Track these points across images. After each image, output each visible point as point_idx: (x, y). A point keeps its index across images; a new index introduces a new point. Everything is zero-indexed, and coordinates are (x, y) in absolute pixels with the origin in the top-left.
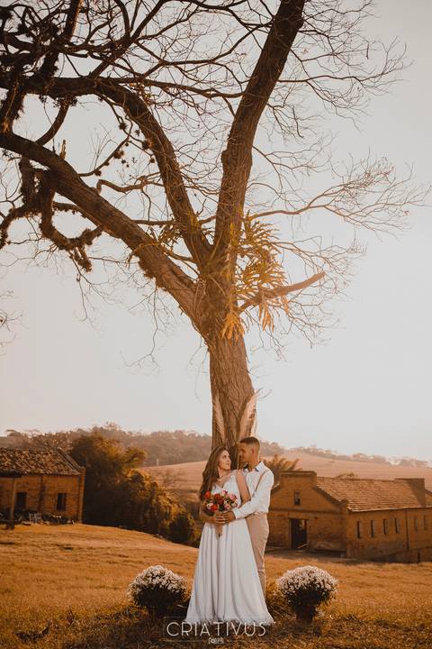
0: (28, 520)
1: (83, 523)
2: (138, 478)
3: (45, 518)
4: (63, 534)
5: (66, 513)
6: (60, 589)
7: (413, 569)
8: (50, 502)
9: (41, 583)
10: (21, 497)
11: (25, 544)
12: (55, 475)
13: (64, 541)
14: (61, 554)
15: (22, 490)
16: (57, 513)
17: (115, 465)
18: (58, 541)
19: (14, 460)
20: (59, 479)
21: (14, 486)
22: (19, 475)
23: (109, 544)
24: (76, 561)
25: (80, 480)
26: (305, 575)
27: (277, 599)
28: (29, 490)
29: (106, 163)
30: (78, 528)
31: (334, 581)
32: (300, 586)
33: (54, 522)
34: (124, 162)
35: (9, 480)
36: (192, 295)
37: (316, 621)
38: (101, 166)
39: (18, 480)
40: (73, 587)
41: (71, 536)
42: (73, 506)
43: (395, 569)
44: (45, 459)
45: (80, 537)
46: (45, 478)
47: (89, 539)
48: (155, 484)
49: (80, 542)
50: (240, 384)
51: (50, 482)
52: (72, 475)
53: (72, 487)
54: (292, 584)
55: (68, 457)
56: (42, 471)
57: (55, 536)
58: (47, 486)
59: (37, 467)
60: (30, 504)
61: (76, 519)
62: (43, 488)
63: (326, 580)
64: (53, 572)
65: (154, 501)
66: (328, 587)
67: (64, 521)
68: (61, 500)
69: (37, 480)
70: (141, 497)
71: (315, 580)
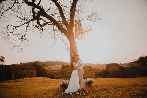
0: (26, 77)
2: (45, 69)
3: (29, 77)
8: (30, 74)
10: (25, 73)
11: (27, 81)
13: (34, 80)
14: (34, 82)
16: (31, 76)
17: (41, 67)
20: (31, 70)
23: (42, 80)
29: (47, 11)
34: (50, 11)
35: (23, 71)
39: (24, 71)
42: (34, 74)
46: (29, 70)
48: (48, 70)
52: (34, 69)
53: (34, 71)
55: (32, 66)
60: (27, 74)
61: (35, 76)
62: (29, 72)
67: (33, 77)
68: (32, 73)
69: (27, 70)
70: (45, 72)
71: (91, 80)
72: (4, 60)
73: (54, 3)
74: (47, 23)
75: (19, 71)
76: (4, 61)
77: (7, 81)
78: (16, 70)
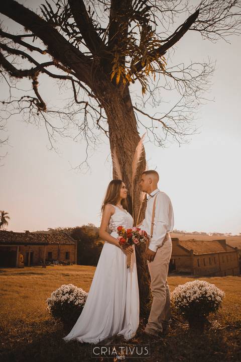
0: (53, 264)
1: (78, 264)
3: (61, 263)
4: (66, 269)
5: (70, 260)
7: (224, 279)
8: (63, 256)
9: (47, 292)
10: (50, 254)
11: (48, 274)
12: (64, 244)
13: (66, 272)
14: (63, 278)
15: (50, 251)
16: (66, 261)
17: (91, 239)
18: (63, 272)
19: (46, 238)
20: (66, 246)
21: (46, 250)
22: (47, 244)
23: (87, 273)
25: (75, 246)
28: (54, 251)
30: (75, 266)
33: (64, 264)
35: (43, 246)
39: (46, 247)
41: (70, 270)
42: (73, 257)
43: (216, 279)
44: (60, 237)
45: (74, 270)
46: (60, 246)
47: (78, 271)
49: (73, 273)
51: (62, 247)
52: (72, 244)
53: (72, 250)
54: (184, 297)
55: (70, 236)
56: (58, 243)
57: (62, 270)
58: (61, 249)
59: (56, 241)
60: (54, 257)
61: (74, 263)
62: (59, 250)
63: (215, 293)
66: (218, 298)
67: (68, 264)
68: (67, 254)
69: (56, 246)
71: (206, 293)
72: (6, 219)
74: (41, 68)
75: (38, 246)
76: (6, 222)
78: (26, 244)
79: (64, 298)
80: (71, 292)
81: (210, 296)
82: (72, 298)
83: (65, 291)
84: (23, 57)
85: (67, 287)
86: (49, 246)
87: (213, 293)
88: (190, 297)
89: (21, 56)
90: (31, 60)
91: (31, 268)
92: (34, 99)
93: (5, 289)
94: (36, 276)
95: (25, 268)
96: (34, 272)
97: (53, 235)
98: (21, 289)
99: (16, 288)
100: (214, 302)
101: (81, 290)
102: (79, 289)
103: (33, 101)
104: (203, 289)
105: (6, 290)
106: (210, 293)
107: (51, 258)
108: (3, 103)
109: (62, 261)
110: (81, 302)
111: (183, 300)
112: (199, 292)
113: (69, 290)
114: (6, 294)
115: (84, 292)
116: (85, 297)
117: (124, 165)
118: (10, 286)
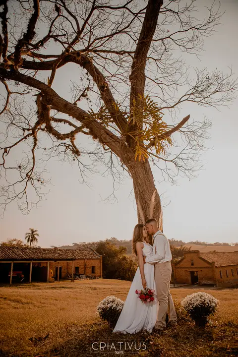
0: (80, 278)
1: (103, 278)
2: (124, 258)
3: (87, 277)
4: (94, 283)
5: (96, 274)
6: (87, 307)
8: (89, 270)
9: (80, 305)
10: (77, 269)
11: (78, 288)
12: (90, 259)
13: (94, 286)
14: (91, 291)
15: (77, 266)
16: (92, 275)
17: (114, 254)
18: (91, 286)
19: (73, 254)
20: (92, 261)
21: (73, 264)
22: (75, 260)
23: (112, 286)
24: (97, 294)
25: (100, 261)
26: (198, 298)
27: (182, 313)
28: (80, 266)
29: (79, 100)
30: (101, 280)
31: (216, 301)
32: (195, 305)
33: (91, 278)
34: (87, 99)
35: (71, 261)
36: (118, 144)
37: (208, 326)
38: (76, 101)
39: (74, 262)
40: (93, 306)
41: (97, 284)
42: (99, 271)
44: (86, 253)
45: (100, 284)
46: (86, 260)
47: (104, 285)
48: (132, 261)
49: (100, 286)
50: (150, 191)
51: (88, 262)
52: (97, 259)
53: (97, 264)
54: (190, 304)
55: (95, 251)
56: (85, 258)
57: (90, 284)
58: (87, 264)
59: (82, 256)
60: (81, 271)
61: (100, 277)
62: (85, 265)
63: (211, 300)
64: (85, 299)
65: (132, 268)
66: (213, 305)
67: (95, 278)
68: (93, 268)
69: (83, 261)
70: (126, 266)
71: (205, 301)
72: (36, 236)
73: (85, 69)
75: (66, 262)
76: (35, 239)
77: (34, 286)
78: (56, 260)
79: (109, 305)
80: (113, 302)
81: (208, 303)
82: (114, 306)
83: (110, 300)
84: (65, 123)
85: (111, 298)
86: (76, 261)
87: (210, 301)
88: (194, 303)
89: (63, 122)
90: (70, 124)
91: (61, 282)
92: (70, 145)
93: (42, 302)
94: (67, 290)
95: (56, 283)
96: (64, 286)
97: (80, 250)
98: (57, 302)
99: (52, 302)
100: (210, 307)
101: (119, 300)
102: (118, 299)
103: (68, 147)
104: (203, 298)
105: (44, 303)
106: (207, 301)
107: (78, 272)
108: (45, 149)
109: (89, 275)
110: (121, 308)
111: (189, 306)
112: (200, 300)
113: (112, 300)
114: (45, 306)
115: (122, 302)
116: (123, 305)
117: (146, 210)
118: (46, 299)
